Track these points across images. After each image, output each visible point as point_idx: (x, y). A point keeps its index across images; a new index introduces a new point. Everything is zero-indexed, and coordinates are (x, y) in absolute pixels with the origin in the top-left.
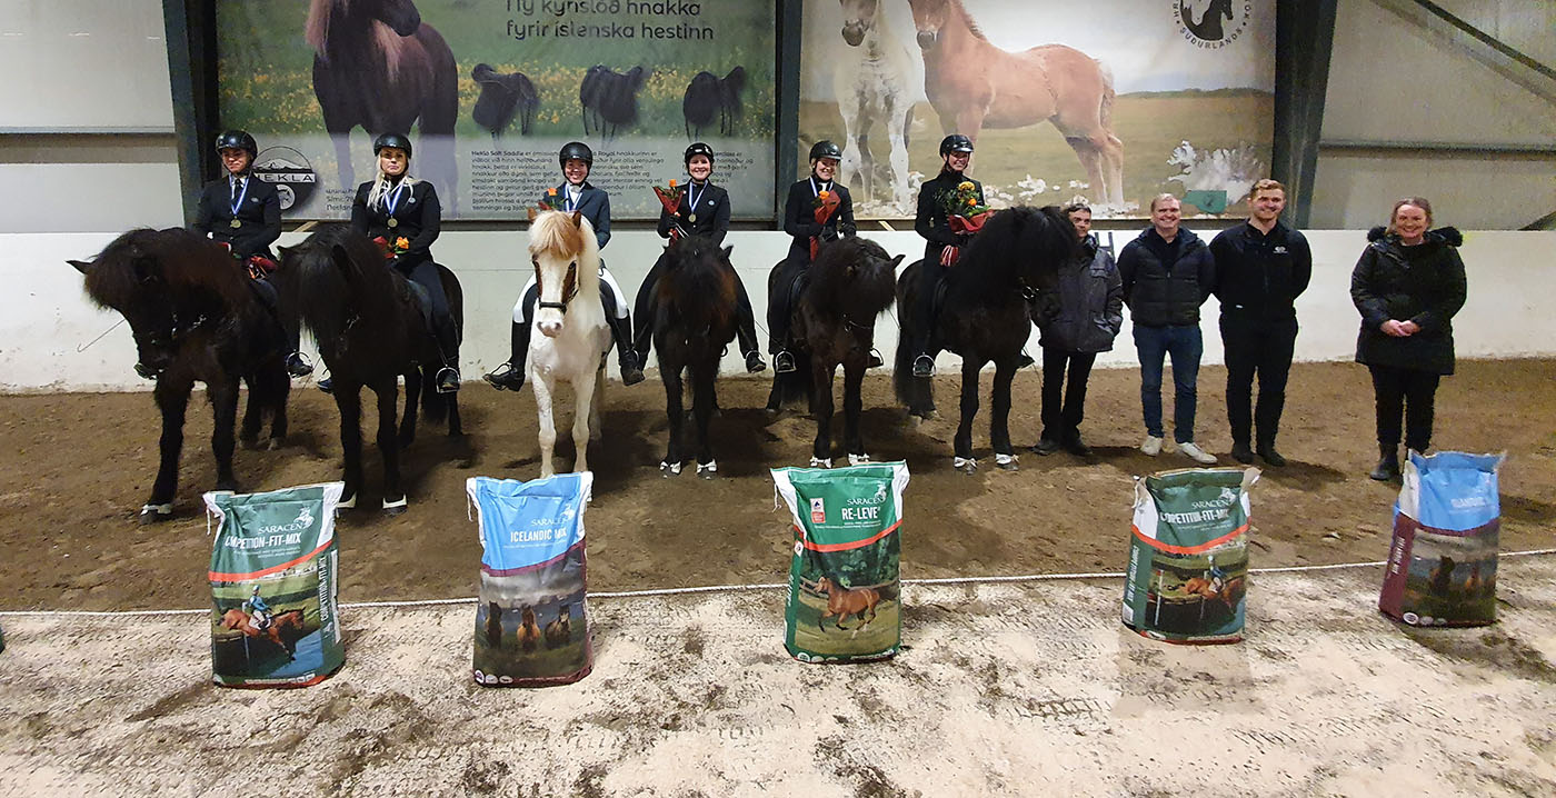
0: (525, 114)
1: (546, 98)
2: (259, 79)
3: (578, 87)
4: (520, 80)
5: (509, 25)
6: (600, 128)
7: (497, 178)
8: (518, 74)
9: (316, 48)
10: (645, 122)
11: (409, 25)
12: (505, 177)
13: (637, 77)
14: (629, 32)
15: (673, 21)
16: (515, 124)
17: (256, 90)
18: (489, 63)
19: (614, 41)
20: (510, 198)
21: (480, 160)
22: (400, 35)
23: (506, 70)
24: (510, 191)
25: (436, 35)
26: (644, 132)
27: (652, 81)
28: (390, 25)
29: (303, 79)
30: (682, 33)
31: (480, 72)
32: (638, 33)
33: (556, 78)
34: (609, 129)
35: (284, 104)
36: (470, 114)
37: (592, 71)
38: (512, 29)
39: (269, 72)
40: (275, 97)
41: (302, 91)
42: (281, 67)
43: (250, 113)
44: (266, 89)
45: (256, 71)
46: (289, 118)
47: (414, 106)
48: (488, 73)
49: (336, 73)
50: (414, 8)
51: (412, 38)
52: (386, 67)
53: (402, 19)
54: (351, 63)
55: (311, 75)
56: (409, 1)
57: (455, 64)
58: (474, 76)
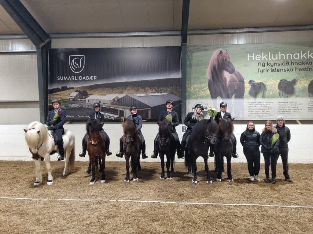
0: (263, 92)
1: (268, 88)
2: (195, 86)
3: (277, 85)
4: (261, 84)
5: (258, 70)
6: (284, 95)
7: (255, 109)
8: (261, 82)
9: (209, 78)
10: (297, 93)
11: (232, 71)
12: (257, 109)
13: (294, 82)
14: (292, 70)
15: (305, 66)
16: (260, 95)
17: (194, 88)
18: (253, 80)
19: (287, 73)
20: (259, 114)
21: (250, 104)
22: (230, 74)
23: (257, 81)
24: (259, 112)
25: (239, 73)
26: (297, 96)
27: (298, 82)
28: (227, 71)
29: (206, 86)
30: (307, 69)
31: (251, 82)
32: (294, 70)
33: (271, 83)
34: (286, 95)
35: (201, 92)
36: (248, 93)
37: (281, 81)
38: (259, 71)
39: (197, 84)
40: (199, 90)
41: (206, 88)
42: (200, 83)
43: (193, 94)
44: (197, 88)
45: (194, 84)
46: (202, 95)
47: (233, 91)
48: (252, 82)
49: (214, 84)
50: (234, 67)
51: (233, 74)
52: (226, 82)
53: (230, 70)
54: (217, 81)
55: (208, 85)
56: (232, 65)
57: (244, 80)
58: (249, 83)
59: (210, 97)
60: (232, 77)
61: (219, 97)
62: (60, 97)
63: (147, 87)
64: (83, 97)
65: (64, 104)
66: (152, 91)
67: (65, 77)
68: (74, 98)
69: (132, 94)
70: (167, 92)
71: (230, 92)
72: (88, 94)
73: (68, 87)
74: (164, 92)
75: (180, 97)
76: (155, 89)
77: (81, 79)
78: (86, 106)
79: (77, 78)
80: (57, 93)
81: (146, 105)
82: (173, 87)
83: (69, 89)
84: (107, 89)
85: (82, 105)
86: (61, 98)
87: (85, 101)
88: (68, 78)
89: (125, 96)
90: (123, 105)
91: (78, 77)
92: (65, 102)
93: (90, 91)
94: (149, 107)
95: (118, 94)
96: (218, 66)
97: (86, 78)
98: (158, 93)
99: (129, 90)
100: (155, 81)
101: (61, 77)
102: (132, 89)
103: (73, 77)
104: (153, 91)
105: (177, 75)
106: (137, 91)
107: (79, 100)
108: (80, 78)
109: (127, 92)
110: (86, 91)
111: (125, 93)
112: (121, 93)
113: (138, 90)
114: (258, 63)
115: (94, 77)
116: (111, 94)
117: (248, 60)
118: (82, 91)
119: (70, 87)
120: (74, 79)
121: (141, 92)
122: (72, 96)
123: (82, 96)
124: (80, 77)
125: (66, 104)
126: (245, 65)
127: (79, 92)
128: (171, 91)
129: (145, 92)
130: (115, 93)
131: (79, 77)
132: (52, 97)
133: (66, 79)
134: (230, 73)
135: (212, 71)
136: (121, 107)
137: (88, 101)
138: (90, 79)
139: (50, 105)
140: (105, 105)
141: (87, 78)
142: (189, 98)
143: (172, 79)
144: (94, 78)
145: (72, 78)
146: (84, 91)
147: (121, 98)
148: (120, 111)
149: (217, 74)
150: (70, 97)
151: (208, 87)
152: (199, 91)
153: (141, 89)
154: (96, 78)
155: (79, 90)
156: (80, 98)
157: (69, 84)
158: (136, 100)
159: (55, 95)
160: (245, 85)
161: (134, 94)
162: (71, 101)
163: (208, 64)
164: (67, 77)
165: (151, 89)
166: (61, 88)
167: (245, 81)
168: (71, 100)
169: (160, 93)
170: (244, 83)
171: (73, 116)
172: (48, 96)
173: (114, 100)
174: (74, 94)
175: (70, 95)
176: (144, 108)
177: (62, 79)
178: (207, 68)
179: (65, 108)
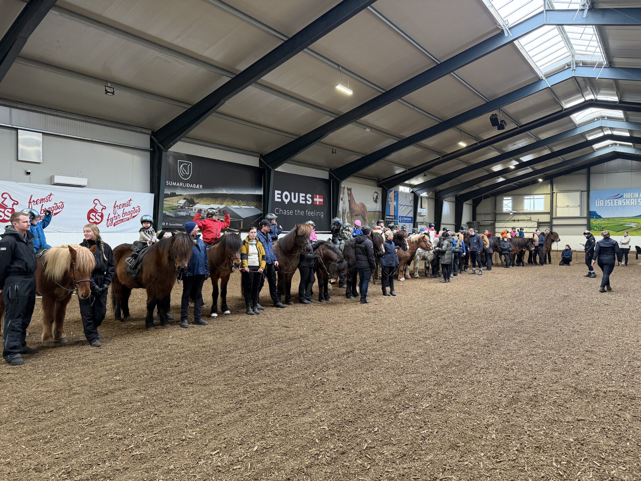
63: (240, 200)
65: (173, 211)
67: (173, 183)
68: (182, 205)
69: (230, 205)
70: (253, 206)
72: (195, 202)
73: (177, 194)
74: (251, 206)
76: (246, 203)
77: (188, 186)
79: (185, 185)
80: (166, 199)
81: (240, 216)
84: (211, 199)
85: (190, 214)
86: (169, 205)
87: (192, 209)
88: (177, 184)
92: (174, 209)
93: (197, 199)
94: (242, 218)
95: (220, 205)
97: (193, 186)
98: (248, 206)
99: (228, 201)
101: (170, 182)
102: (230, 200)
104: (244, 204)
105: (260, 192)
106: (234, 203)
107: (187, 208)
109: (226, 203)
110: (193, 199)
112: (222, 204)
115: (201, 185)
118: (189, 198)
119: (179, 194)
120: (183, 185)
121: (236, 205)
122: (180, 204)
123: (190, 204)
124: (188, 184)
127: (187, 199)
128: (255, 205)
129: (239, 204)
130: (217, 204)
137: (195, 209)
138: (197, 187)
143: (256, 195)
144: (200, 187)
145: (180, 185)
146: (191, 199)
150: (178, 205)
153: (236, 201)
156: (188, 207)
157: (178, 191)
158: (233, 211)
162: (179, 208)
165: (243, 202)
166: (169, 194)
171: (181, 225)
174: (182, 202)
175: (178, 202)
176: (238, 219)
177: (171, 184)
179: (174, 216)
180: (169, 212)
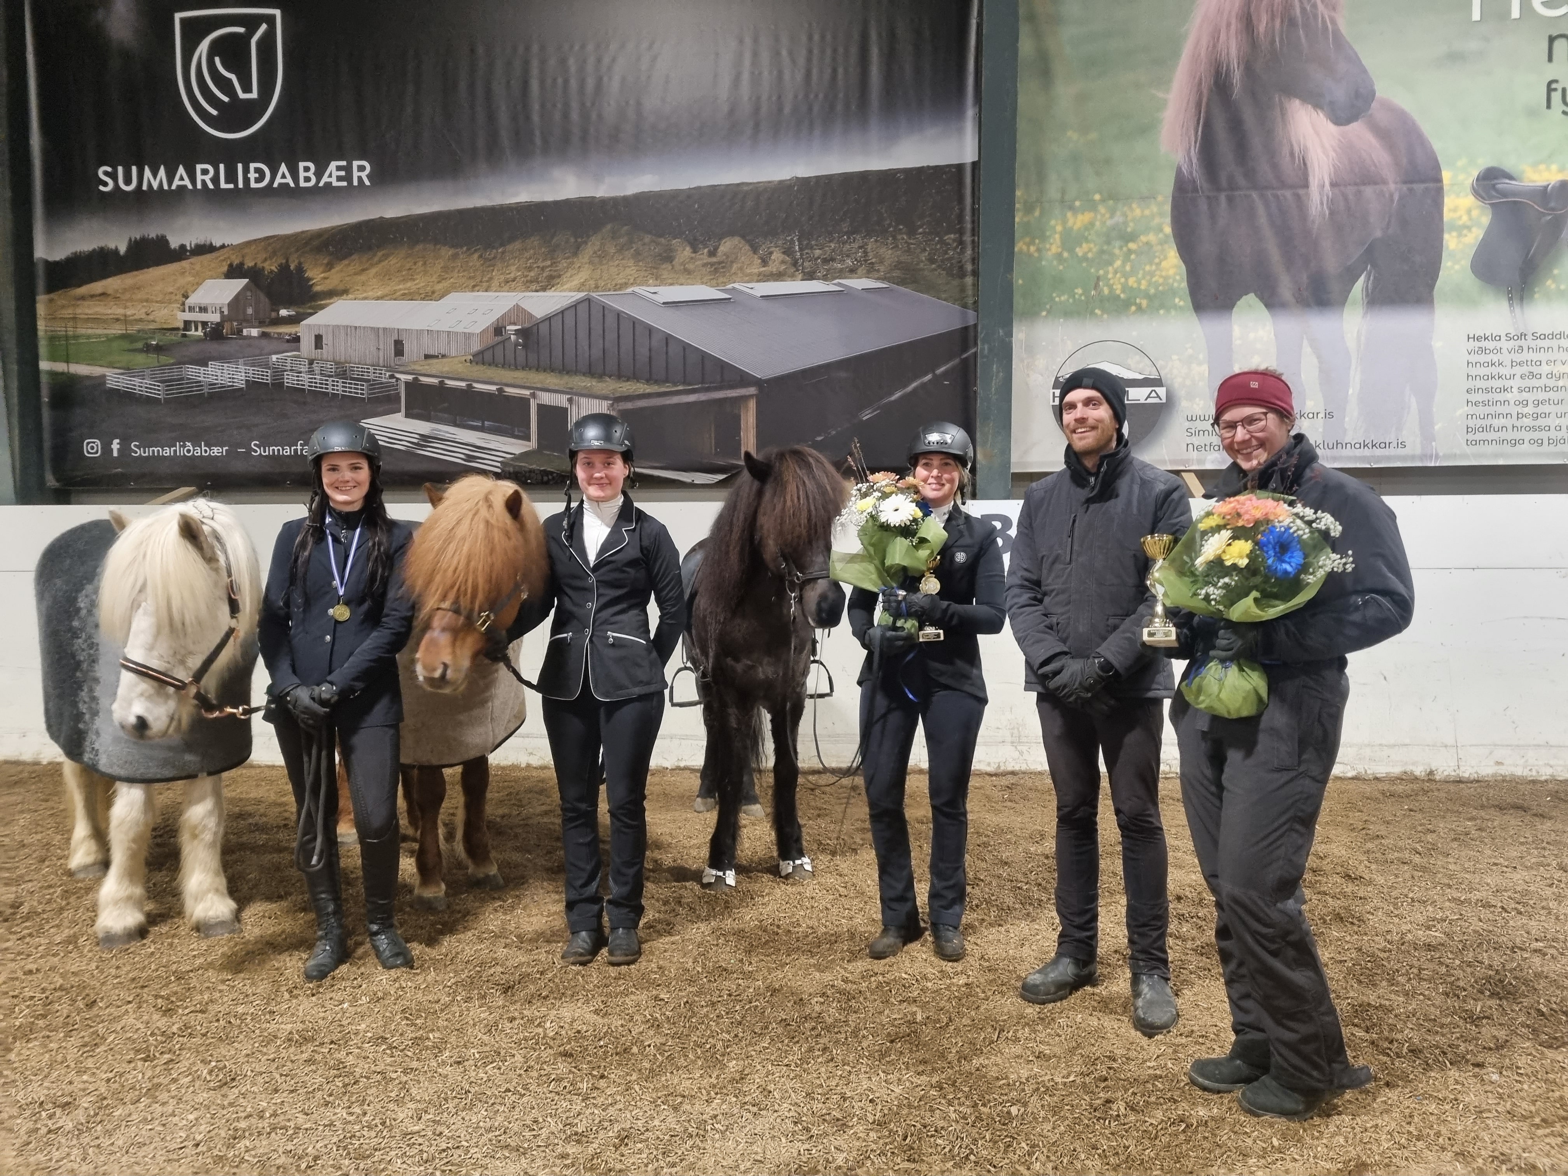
2: (1078, 221)
5: (1550, 90)
7: (1516, 383)
9: (1180, 158)
11: (1354, 105)
12: (1535, 383)
17: (1071, 240)
18: (1509, 164)
20: (1541, 422)
21: (1482, 350)
22: (1336, 123)
24: (1545, 408)
25: (1402, 117)
28: (1317, 106)
29: (1157, 217)
31: (1490, 182)
35: (1118, 263)
36: (1466, 263)
39: (1092, 206)
40: (1102, 252)
41: (1152, 237)
42: (1113, 197)
43: (1059, 282)
44: (1087, 240)
45: (1071, 208)
46: (1125, 288)
47: (1356, 253)
48: (1504, 184)
49: (1212, 201)
50: (1364, 71)
51: (1357, 128)
52: (1306, 185)
53: (1339, 93)
54: (1241, 181)
55: (1168, 208)
56: (1354, 60)
57: (1437, 168)
58: (1476, 193)
59: (1183, 301)
60: (1347, 149)
61: (1251, 299)
62: (119, 311)
63: (731, 233)
64: (284, 312)
65: (152, 359)
66: (764, 262)
67: (147, 172)
68: (215, 318)
69: (625, 285)
70: (871, 271)
71: (1331, 263)
72: (317, 288)
73: (174, 243)
74: (852, 271)
75: (965, 306)
76: (788, 252)
77: (257, 181)
78: (305, 378)
79: (231, 177)
80: (97, 287)
82: (912, 232)
83: (180, 254)
84: (446, 252)
85: (278, 373)
86: (125, 320)
87: (296, 339)
88: (170, 179)
89: (575, 306)
90: (564, 370)
91: (240, 166)
92: (159, 349)
93: (330, 266)
95: (527, 289)
96: (1248, 68)
97: (295, 177)
98: (810, 276)
100: (783, 187)
101: (120, 169)
103: (205, 172)
104: (773, 267)
106: (661, 264)
107: (254, 332)
108: (252, 175)
110: (300, 269)
111: (576, 282)
112: (548, 283)
113: (667, 257)
114: (1552, 40)
115: (356, 164)
116: (473, 288)
117: (1476, 16)
118: (271, 266)
119: (190, 239)
120: (216, 180)
121: (687, 274)
122: (203, 309)
123: (276, 303)
124: (252, 166)
125: (163, 359)
126: (1455, 58)
127: (254, 275)
128: (899, 265)
129: (718, 270)
130: (508, 284)
131: (246, 171)
132: (67, 313)
133: (155, 185)
134: (1338, 121)
135: (1199, 105)
136: (551, 380)
137: (318, 339)
138: (325, 179)
139: (53, 374)
140: (436, 366)
141: (306, 169)
142: (1031, 314)
143: (908, 173)
144: (356, 174)
145: (199, 177)
146: (284, 268)
147: (549, 319)
148: (541, 407)
149: (1236, 126)
150: (188, 316)
151: (1168, 230)
152: (1104, 258)
153: (688, 251)
154: (364, 175)
155: (249, 263)
156: (261, 324)
158: (650, 330)
159: (83, 298)
160: (1449, 202)
161: (637, 289)
162: (199, 340)
163: (1176, 54)
164: (162, 172)
165: (755, 250)
166: (123, 249)
167: (1447, 176)
168: (200, 333)
169: (825, 278)
170: (1438, 194)
171: (216, 451)
172: (41, 309)
173: (498, 330)
174: (217, 293)
175: (187, 297)
176: (708, 390)
177: (128, 181)
178: (1164, 83)
179: (159, 392)
180: (128, 370)
